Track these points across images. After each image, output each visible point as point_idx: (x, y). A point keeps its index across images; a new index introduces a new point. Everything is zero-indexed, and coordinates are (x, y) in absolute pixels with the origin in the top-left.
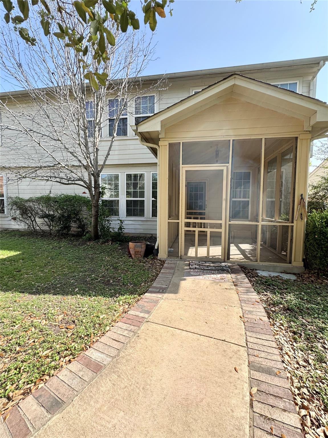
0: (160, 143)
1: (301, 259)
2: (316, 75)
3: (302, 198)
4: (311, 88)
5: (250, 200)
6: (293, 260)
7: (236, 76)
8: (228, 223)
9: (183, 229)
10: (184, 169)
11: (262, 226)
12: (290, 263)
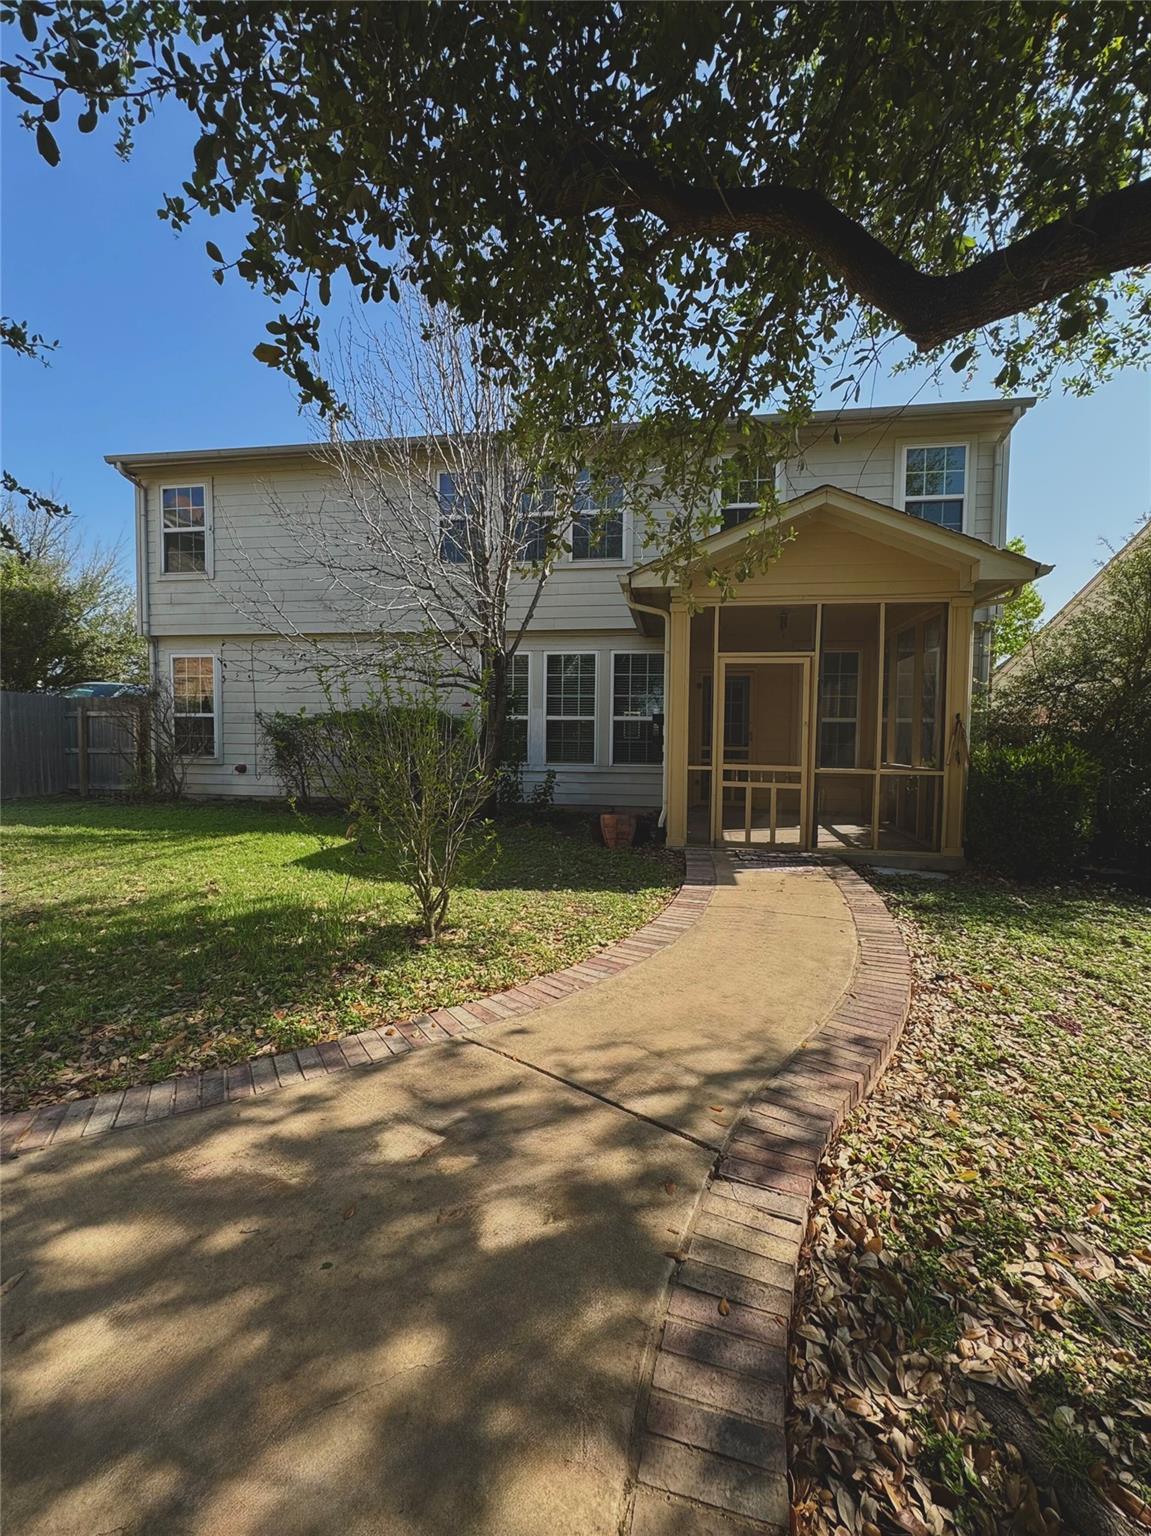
0: (673, 607)
1: (959, 842)
2: (1009, 432)
3: (959, 722)
4: (998, 460)
5: (857, 720)
6: (943, 844)
7: (829, 489)
8: (814, 771)
9: (718, 784)
10: (721, 661)
11: (882, 776)
12: (938, 850)
